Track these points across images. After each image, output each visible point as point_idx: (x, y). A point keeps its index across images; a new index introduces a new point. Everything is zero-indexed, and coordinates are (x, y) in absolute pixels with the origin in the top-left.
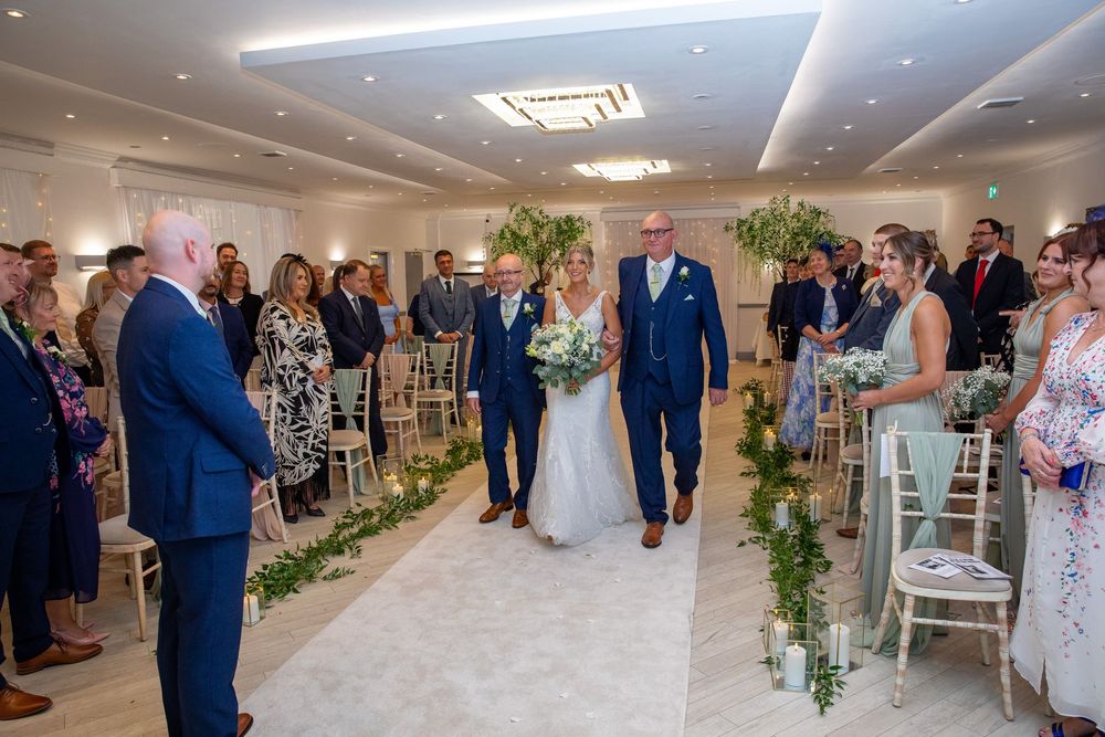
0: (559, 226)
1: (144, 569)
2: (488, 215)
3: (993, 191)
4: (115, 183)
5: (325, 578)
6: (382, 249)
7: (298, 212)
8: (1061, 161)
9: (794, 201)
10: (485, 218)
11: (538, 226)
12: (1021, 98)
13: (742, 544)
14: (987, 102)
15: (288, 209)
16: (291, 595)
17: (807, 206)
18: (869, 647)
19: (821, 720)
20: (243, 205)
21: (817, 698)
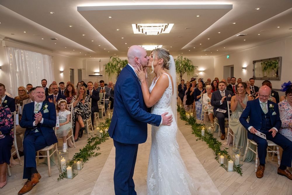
0: (123, 63)
1: (50, 155)
2: (100, 60)
3: (228, 57)
4: (4, 45)
5: (94, 156)
6: (72, 68)
7: (52, 57)
8: (246, 50)
9: (184, 57)
10: (99, 60)
11: (118, 62)
12: (247, 34)
13: (197, 140)
14: (240, 35)
15: (50, 56)
16: (87, 161)
17: (186, 59)
18: (242, 161)
19: (242, 177)
20: (38, 53)
21: (238, 173)
